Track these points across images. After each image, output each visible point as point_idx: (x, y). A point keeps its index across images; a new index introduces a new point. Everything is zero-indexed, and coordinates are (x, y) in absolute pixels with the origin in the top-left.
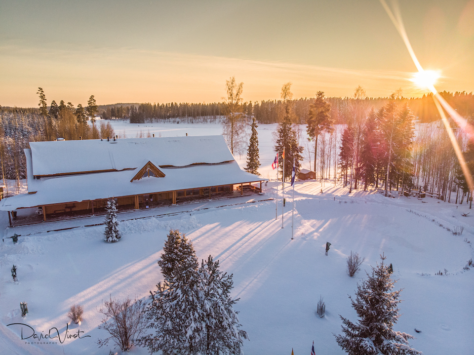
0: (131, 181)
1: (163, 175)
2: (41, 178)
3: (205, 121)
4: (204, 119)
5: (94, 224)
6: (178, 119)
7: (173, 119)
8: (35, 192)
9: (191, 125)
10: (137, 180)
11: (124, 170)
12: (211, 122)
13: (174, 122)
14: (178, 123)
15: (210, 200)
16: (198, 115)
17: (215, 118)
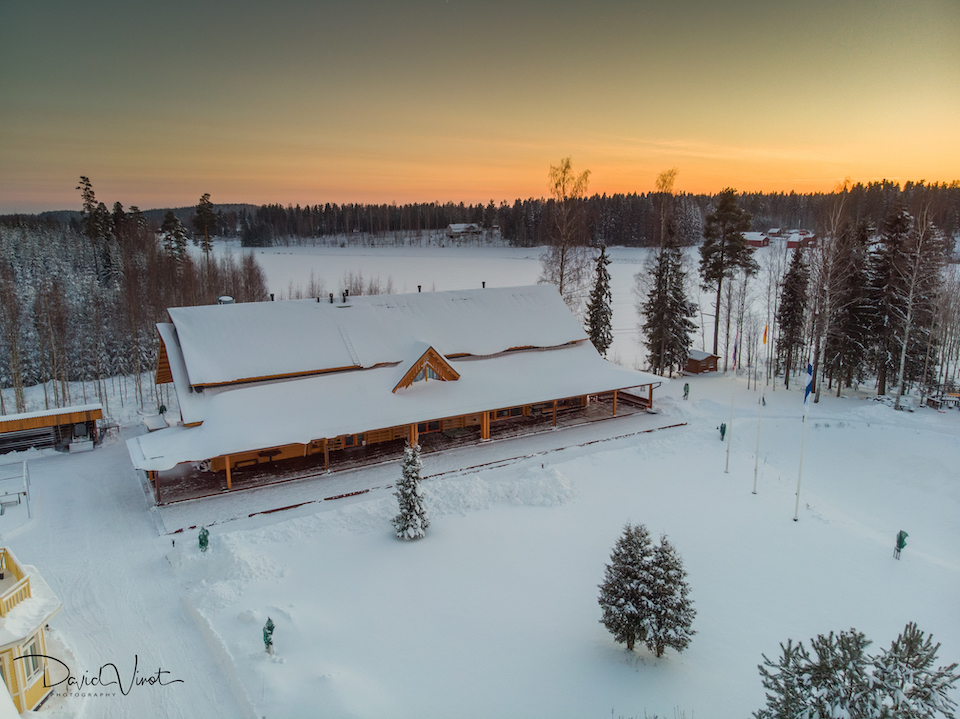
0: (394, 391)
1: (454, 377)
2: (205, 390)
3: (399, 242)
4: (396, 237)
5: (344, 493)
6: (341, 238)
7: (332, 238)
8: (200, 424)
9: (369, 251)
10: (404, 388)
11: (377, 366)
12: (411, 243)
13: (334, 243)
14: (343, 246)
15: (554, 428)
16: (384, 228)
17: (419, 235)
